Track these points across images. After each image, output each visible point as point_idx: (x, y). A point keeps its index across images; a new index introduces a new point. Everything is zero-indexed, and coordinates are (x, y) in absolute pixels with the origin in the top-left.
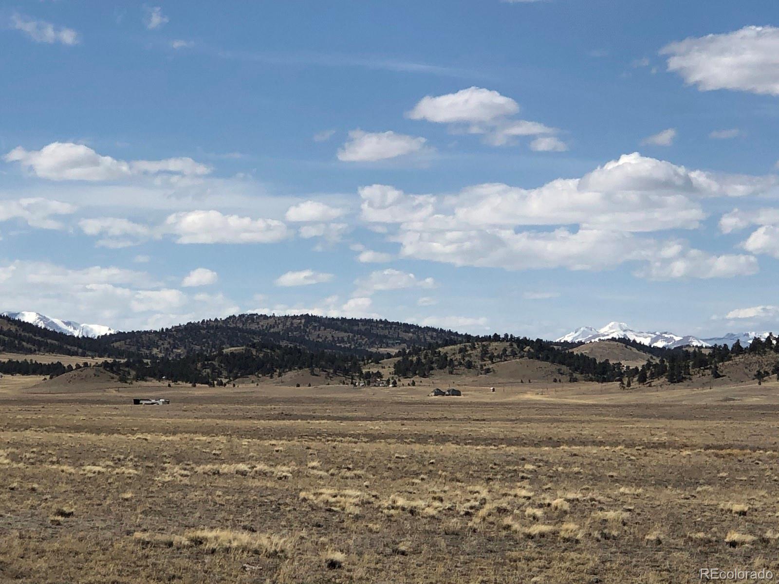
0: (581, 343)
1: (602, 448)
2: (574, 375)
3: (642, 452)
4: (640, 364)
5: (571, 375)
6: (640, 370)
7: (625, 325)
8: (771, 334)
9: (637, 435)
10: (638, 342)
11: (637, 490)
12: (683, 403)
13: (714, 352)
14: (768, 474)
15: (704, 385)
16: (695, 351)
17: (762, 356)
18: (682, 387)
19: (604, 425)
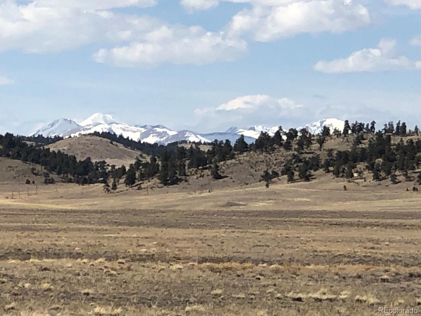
0: (58, 139)
1: (79, 260)
2: (51, 175)
3: (125, 266)
4: (128, 163)
5: (46, 175)
6: (127, 170)
7: (109, 117)
8: (280, 128)
9: (121, 246)
10: (125, 137)
11: (115, 310)
12: (177, 208)
13: (214, 149)
14: (270, 290)
15: (203, 187)
16: (192, 147)
17: (270, 154)
18: (177, 190)
19: (83, 235)
